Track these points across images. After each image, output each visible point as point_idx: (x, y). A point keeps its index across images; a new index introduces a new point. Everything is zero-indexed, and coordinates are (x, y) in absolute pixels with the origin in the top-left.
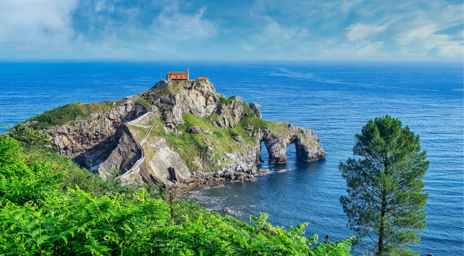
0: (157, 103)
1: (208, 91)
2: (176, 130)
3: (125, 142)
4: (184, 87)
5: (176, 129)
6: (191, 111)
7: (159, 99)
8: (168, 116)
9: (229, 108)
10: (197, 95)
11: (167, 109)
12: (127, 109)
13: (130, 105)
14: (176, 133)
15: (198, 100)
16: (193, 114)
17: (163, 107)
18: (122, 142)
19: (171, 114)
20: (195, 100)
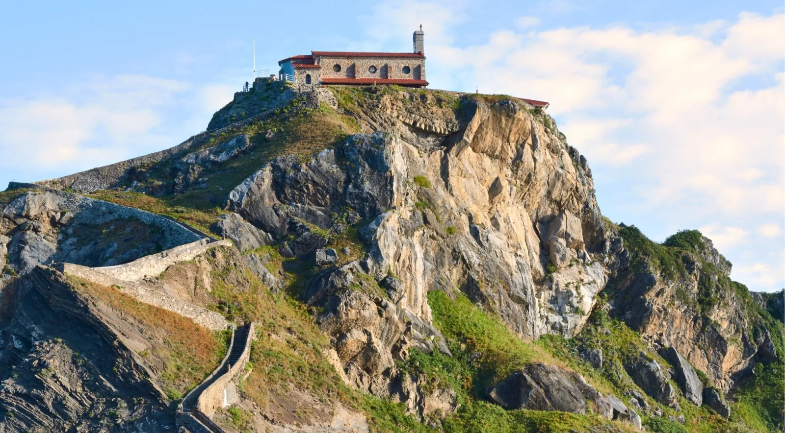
0: (250, 204)
1: (558, 176)
2: (408, 385)
3: (59, 404)
4: (414, 128)
5: (408, 378)
6: (471, 280)
7: (266, 175)
8: (350, 277)
9: (680, 295)
10: (495, 189)
11: (326, 234)
12: (26, 254)
13: (45, 227)
14: (411, 403)
15: (502, 225)
16: (484, 300)
17: (300, 221)
18: (28, 397)
19: (370, 262)
20: (482, 218)
